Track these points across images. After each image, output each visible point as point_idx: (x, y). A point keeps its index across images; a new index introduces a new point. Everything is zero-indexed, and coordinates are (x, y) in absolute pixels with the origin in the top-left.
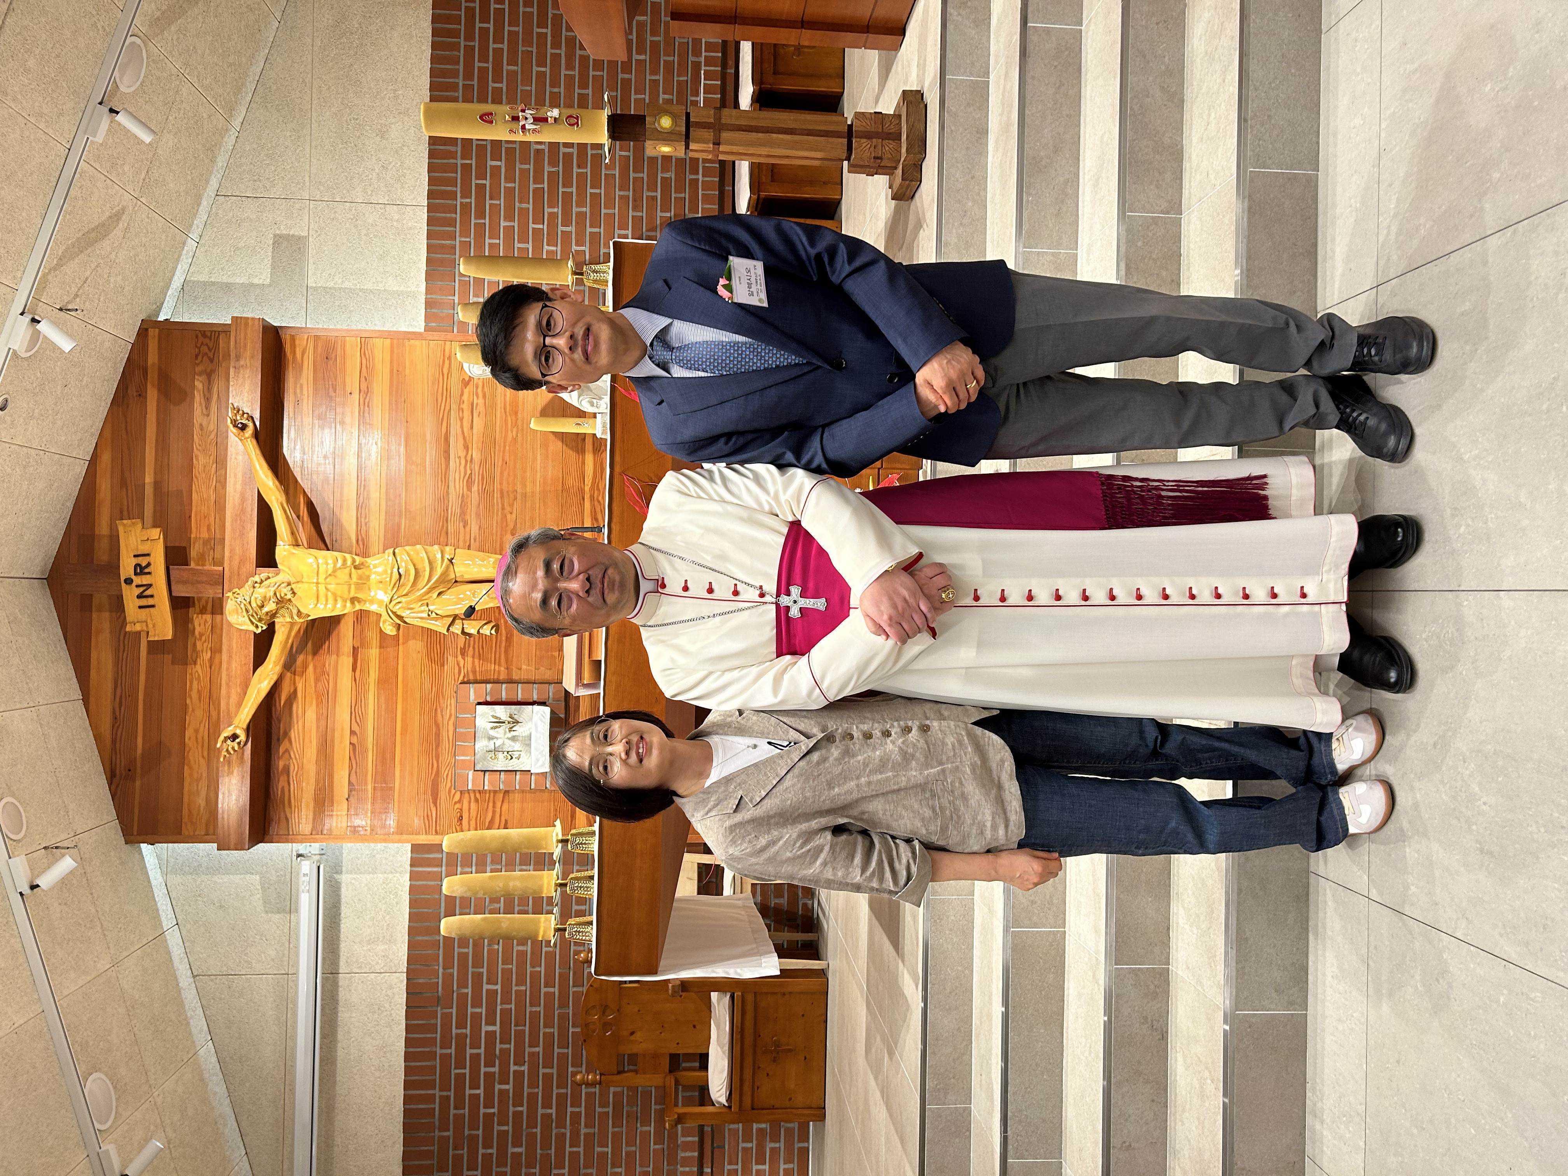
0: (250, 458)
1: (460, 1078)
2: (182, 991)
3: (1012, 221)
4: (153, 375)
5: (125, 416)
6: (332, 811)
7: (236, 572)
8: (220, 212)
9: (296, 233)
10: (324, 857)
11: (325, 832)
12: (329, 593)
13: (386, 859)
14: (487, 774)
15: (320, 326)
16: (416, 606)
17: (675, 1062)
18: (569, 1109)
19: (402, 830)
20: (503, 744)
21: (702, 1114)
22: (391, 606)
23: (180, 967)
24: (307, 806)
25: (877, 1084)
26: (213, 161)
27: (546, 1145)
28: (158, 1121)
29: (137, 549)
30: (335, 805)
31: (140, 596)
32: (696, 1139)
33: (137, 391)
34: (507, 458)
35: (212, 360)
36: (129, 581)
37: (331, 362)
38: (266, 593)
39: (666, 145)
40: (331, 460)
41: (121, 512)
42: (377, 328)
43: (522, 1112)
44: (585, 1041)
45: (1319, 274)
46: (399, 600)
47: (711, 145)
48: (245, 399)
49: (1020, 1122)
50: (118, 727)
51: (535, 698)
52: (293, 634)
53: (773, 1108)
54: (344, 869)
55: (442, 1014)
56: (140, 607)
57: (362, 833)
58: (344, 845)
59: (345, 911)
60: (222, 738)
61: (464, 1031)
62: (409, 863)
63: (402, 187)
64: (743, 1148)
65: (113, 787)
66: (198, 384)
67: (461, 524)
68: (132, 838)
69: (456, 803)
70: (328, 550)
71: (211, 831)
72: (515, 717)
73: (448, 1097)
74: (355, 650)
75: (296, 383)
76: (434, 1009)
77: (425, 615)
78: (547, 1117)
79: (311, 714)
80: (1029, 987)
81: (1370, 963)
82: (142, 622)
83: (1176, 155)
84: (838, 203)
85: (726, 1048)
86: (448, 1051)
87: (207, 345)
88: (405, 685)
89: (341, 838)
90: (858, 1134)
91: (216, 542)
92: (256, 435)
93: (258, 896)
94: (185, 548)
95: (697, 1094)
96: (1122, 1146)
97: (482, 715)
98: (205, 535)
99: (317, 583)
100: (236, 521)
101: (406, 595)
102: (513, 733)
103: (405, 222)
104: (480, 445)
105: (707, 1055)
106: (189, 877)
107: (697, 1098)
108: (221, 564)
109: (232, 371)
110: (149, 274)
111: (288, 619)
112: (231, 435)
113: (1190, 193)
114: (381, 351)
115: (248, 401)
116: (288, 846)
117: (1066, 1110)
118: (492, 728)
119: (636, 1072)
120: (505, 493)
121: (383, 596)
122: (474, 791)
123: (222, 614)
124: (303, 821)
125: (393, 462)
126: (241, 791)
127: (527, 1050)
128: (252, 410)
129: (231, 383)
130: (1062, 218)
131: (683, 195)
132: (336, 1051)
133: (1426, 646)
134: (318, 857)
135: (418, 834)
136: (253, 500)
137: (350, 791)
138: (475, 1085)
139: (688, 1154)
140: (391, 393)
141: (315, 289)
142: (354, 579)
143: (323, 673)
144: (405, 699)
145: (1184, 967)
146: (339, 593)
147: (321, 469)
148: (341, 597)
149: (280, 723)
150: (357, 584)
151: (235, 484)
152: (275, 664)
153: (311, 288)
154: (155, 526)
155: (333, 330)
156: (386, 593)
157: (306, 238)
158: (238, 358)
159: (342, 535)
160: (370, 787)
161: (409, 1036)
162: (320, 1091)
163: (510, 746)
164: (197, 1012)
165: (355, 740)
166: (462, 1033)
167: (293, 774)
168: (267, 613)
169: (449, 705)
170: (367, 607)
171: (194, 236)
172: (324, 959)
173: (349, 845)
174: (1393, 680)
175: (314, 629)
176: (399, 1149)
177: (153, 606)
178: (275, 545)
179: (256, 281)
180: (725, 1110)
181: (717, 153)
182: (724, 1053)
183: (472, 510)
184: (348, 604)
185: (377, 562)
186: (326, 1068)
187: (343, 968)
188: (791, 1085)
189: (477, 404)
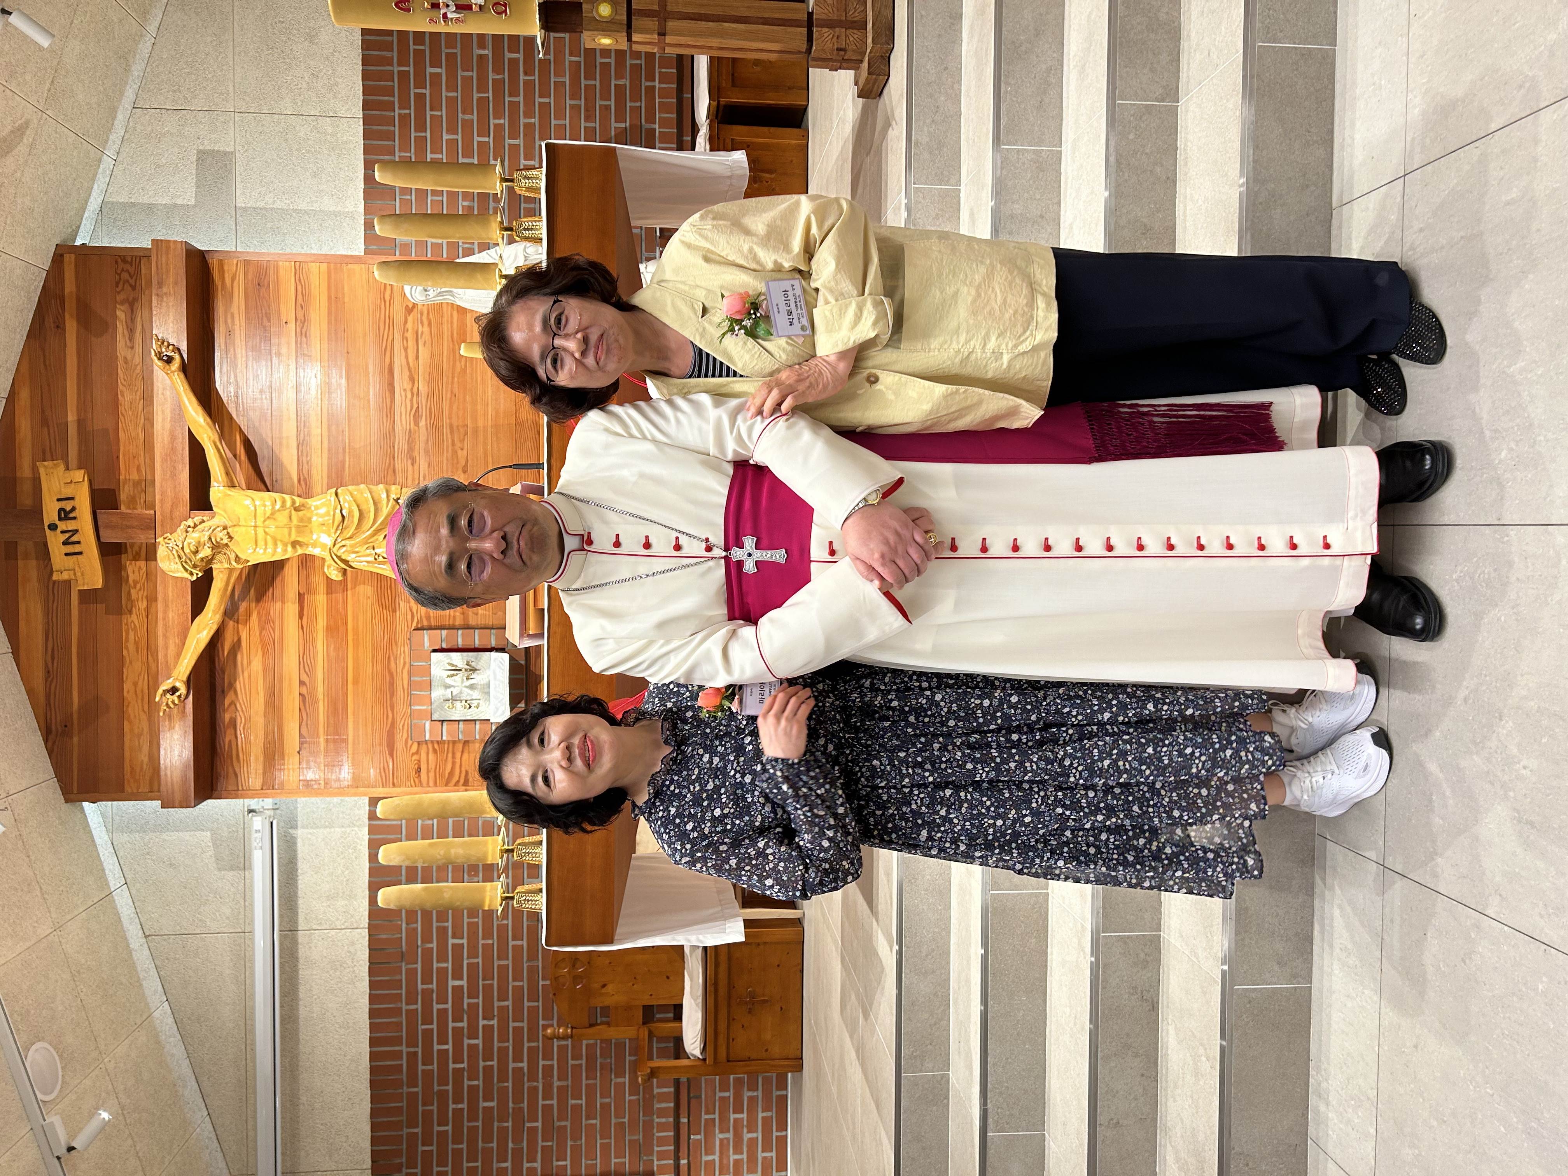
0: (178, 394)
1: (428, 1034)
2: (134, 953)
3: (989, 115)
4: (71, 305)
5: (43, 350)
6: (283, 764)
7: (168, 515)
8: (139, 126)
9: (221, 149)
10: (278, 812)
11: (276, 787)
12: (268, 537)
13: (343, 812)
14: (445, 724)
15: (252, 250)
16: (362, 549)
17: (649, 1013)
18: (541, 1063)
19: (358, 783)
20: (461, 693)
21: (675, 1067)
22: (335, 550)
23: (131, 928)
24: (257, 759)
25: (853, 1044)
26: (127, 70)
27: (518, 1099)
28: (110, 1087)
29: (60, 492)
30: (286, 758)
31: (66, 543)
32: (672, 1090)
33: (54, 322)
34: (456, 390)
35: (134, 288)
36: (53, 527)
37: (263, 290)
38: (200, 537)
39: (606, 36)
40: (268, 395)
41: (44, 452)
42: (313, 252)
43: (492, 1066)
44: (554, 994)
45: (1335, 165)
46: (343, 543)
47: (656, 36)
48: (171, 330)
49: (1001, 1094)
50: (52, 681)
51: (493, 644)
52: (232, 580)
53: (749, 1059)
54: (299, 824)
55: (407, 970)
56: (66, 554)
57: (315, 787)
58: (299, 799)
59: (302, 866)
60: (160, 691)
61: (430, 986)
62: (367, 816)
63: (335, 97)
64: (720, 1097)
65: (50, 744)
66: (120, 314)
67: (409, 462)
68: (72, 796)
69: (413, 754)
70: (268, 491)
71: (156, 788)
72: (473, 664)
73: (416, 1053)
74: (301, 597)
75: (226, 312)
76: (398, 964)
77: (372, 559)
78: (518, 1071)
79: (257, 665)
80: (1010, 952)
81: (1385, 937)
82: (69, 570)
83: (1174, 33)
84: (805, 109)
85: (700, 1000)
86: (413, 1007)
87: (128, 271)
88: (356, 633)
89: (296, 792)
90: (834, 1089)
91: (145, 484)
92: (184, 368)
93: (210, 853)
94: (114, 490)
95: (671, 1045)
96: (1109, 1123)
97: (438, 662)
98: (135, 476)
99: (255, 526)
100: (166, 461)
101: (350, 538)
102: (471, 682)
103: (339, 136)
104: (427, 377)
105: (680, 1007)
106: (137, 835)
107: (672, 1050)
108: (153, 507)
109: (154, 298)
110: (61, 194)
111: (226, 566)
112: (155, 368)
113: (1188, 77)
114: (317, 276)
115: (173, 332)
116: (240, 801)
117: (1050, 1083)
118: (448, 676)
119: (608, 1024)
120: (455, 428)
121: (328, 541)
122: (432, 742)
123: (156, 560)
124: (252, 776)
125: (334, 395)
126: (183, 746)
127: (496, 1004)
128: (178, 341)
129: (154, 312)
130: (1045, 111)
131: (638, 104)
132: (298, 1010)
133: (1457, 588)
134: (271, 813)
135: (376, 787)
136: (183, 438)
137: (301, 743)
138: (443, 1040)
139: (664, 1105)
140: (329, 323)
141: (245, 209)
142: (295, 521)
143: (268, 622)
144: (356, 645)
145: (1177, 935)
146: (279, 537)
147: (258, 404)
148: (281, 541)
149: (224, 673)
150: (298, 527)
151: (164, 420)
152: (215, 612)
153: (241, 208)
154: (80, 468)
155: (264, 254)
156: (329, 536)
157: (233, 154)
158: (160, 285)
159: (282, 475)
160: (322, 740)
161: (373, 992)
162: (282, 1050)
163: (468, 694)
164: (152, 973)
165: (304, 691)
166: (427, 989)
167: (240, 727)
168: (202, 559)
169: (403, 652)
170: (310, 551)
171: (110, 152)
172: (281, 916)
173: (303, 799)
174: (1418, 627)
175: (257, 575)
176: (367, 1105)
177: (80, 553)
178: (210, 487)
179: (179, 201)
180: (700, 1063)
181: (663, 46)
182: (697, 1005)
183: (420, 444)
184: (289, 548)
185: (318, 503)
186: (288, 1026)
187: (302, 925)
188: (767, 1036)
189: (422, 333)
